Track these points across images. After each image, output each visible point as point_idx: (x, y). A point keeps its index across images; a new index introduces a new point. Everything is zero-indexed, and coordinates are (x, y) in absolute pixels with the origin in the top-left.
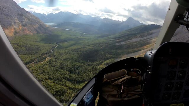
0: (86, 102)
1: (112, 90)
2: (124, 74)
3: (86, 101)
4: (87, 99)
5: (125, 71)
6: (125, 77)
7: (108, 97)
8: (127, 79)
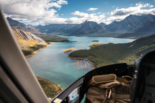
0: (71, 101)
1: (100, 93)
2: (114, 79)
3: (71, 99)
4: (73, 97)
5: (114, 76)
6: (114, 81)
7: (93, 100)
8: (116, 84)
